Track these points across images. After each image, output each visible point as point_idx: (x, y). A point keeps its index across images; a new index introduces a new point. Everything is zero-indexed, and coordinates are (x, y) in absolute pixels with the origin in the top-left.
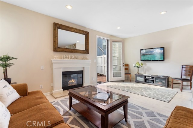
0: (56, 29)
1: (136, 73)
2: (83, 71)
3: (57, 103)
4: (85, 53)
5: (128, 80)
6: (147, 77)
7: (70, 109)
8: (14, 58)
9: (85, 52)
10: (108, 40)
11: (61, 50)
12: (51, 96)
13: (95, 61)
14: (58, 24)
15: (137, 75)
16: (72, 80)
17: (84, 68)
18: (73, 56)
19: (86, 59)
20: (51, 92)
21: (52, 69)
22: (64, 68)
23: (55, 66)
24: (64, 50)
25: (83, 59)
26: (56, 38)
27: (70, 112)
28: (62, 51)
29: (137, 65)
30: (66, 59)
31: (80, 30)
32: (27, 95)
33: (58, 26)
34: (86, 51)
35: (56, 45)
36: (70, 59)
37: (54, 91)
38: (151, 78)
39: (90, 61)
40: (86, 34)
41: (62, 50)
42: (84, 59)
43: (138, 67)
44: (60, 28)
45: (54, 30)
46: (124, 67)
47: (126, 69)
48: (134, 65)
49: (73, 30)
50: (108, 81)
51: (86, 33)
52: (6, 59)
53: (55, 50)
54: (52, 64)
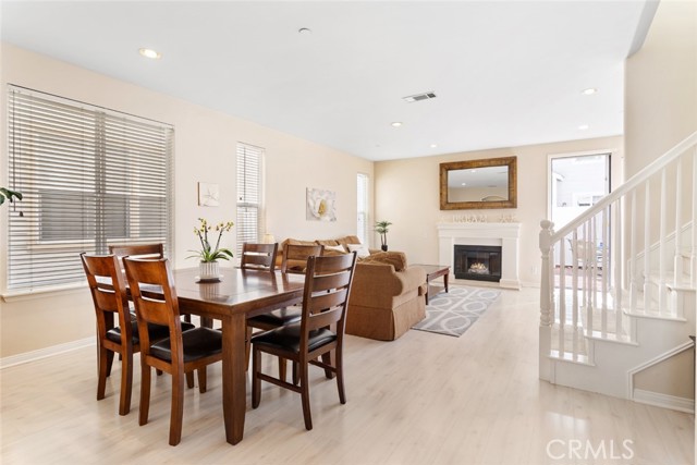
0: (445, 172)
2: (500, 247)
9: (508, 204)
16: (477, 264)
17: (501, 239)
18: (475, 216)
19: (509, 221)
21: (437, 239)
22: (458, 239)
24: (457, 206)
25: (500, 221)
26: (444, 187)
28: (453, 209)
30: (460, 223)
33: (448, 167)
36: (467, 223)
41: (454, 206)
42: (504, 222)
44: (450, 170)
51: (508, 162)
52: (384, 225)
53: (442, 208)
54: (437, 231)
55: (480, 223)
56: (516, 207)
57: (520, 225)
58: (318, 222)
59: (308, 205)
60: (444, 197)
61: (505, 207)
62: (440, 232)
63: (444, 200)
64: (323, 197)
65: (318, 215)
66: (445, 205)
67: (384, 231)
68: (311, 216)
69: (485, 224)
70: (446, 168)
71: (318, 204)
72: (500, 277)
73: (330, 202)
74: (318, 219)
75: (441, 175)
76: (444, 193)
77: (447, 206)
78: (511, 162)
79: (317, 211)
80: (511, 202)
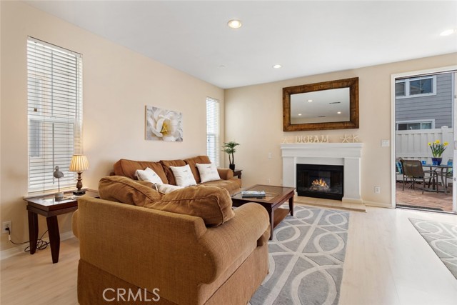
0: (288, 96)
2: (342, 166)
9: (350, 125)
11: (294, 128)
16: (319, 181)
17: (343, 159)
18: (317, 137)
19: (351, 141)
21: (281, 158)
23: (285, 154)
24: (299, 127)
25: (342, 141)
26: (287, 110)
36: (309, 143)
41: (296, 128)
42: (345, 142)
44: (293, 94)
49: (315, 88)
52: (232, 145)
53: (285, 130)
54: (281, 150)
55: (321, 143)
56: (358, 127)
57: (363, 145)
58: (160, 142)
59: (147, 124)
60: (287, 119)
61: (347, 128)
62: (283, 152)
63: (287, 122)
64: (167, 117)
65: (161, 135)
66: (289, 126)
67: (232, 151)
68: (151, 135)
69: (327, 144)
70: (288, 92)
71: (160, 123)
72: (343, 195)
73: (175, 123)
74: (160, 139)
75: (284, 98)
76: (287, 115)
77: (290, 128)
78: (353, 84)
79: (159, 130)
80: (353, 123)
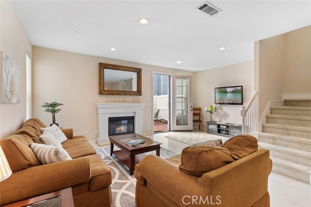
0: (102, 69)
1: (209, 120)
2: (134, 117)
3: (101, 150)
4: (137, 95)
5: (200, 129)
6: (221, 126)
7: (111, 155)
8: (61, 104)
9: (137, 93)
10: (170, 76)
11: (107, 92)
12: (96, 144)
13: (150, 104)
14: (104, 64)
15: (209, 123)
16: (120, 127)
17: (135, 112)
18: (122, 99)
19: (138, 102)
20: (96, 140)
21: (97, 114)
22: (110, 113)
23: (100, 111)
25: (134, 102)
26: (102, 79)
27: (111, 157)
28: (109, 94)
29: (209, 110)
30: (113, 103)
31: (130, 68)
32: (72, 139)
33: (104, 66)
34: (139, 92)
35: (102, 88)
36: (117, 103)
37: (99, 139)
38: (225, 127)
39: (143, 104)
40: (139, 72)
42: (136, 103)
43: (211, 112)
44: (106, 68)
45: (100, 70)
46: (192, 112)
47: (194, 114)
48: (206, 110)
50: (170, 131)
51: (137, 71)
52: (55, 105)
53: (100, 94)
54: (98, 109)
55: (124, 103)
56: (141, 95)
64: (13, 71)
65: (10, 96)
68: (4, 97)
69: (127, 104)
73: (17, 79)
74: (10, 101)
76: (102, 83)
77: (104, 92)
79: (9, 88)
